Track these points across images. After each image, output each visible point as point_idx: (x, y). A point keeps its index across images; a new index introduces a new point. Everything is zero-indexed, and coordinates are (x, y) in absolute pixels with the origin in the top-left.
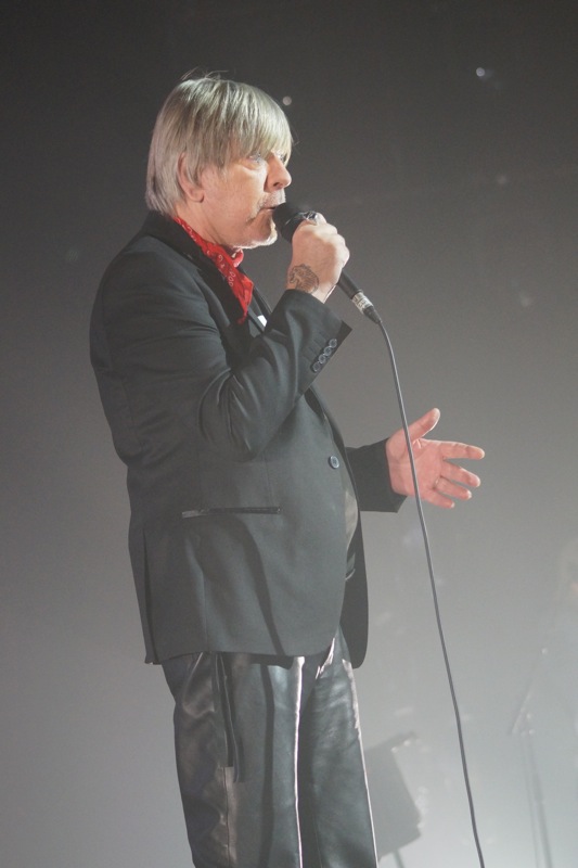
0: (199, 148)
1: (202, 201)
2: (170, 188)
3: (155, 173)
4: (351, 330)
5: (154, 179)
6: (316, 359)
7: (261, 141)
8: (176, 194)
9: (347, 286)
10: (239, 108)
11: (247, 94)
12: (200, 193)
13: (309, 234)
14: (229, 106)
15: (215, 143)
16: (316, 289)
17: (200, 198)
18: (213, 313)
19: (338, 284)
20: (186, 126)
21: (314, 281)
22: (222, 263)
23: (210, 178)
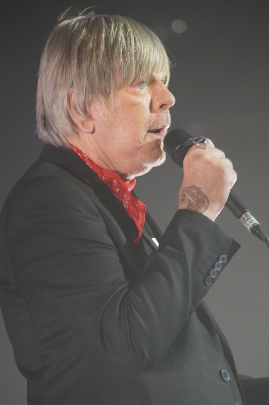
0: (85, 82)
1: (93, 132)
2: (61, 124)
3: (44, 111)
4: (239, 246)
5: (44, 118)
6: (208, 274)
7: (141, 66)
8: (68, 128)
9: (235, 206)
10: (116, 40)
11: (122, 25)
12: (91, 124)
13: (199, 157)
14: (107, 39)
15: (99, 76)
16: (206, 208)
17: (91, 129)
18: (111, 233)
19: (227, 204)
20: (70, 63)
21: (204, 200)
22: (116, 187)
23: (98, 109)
